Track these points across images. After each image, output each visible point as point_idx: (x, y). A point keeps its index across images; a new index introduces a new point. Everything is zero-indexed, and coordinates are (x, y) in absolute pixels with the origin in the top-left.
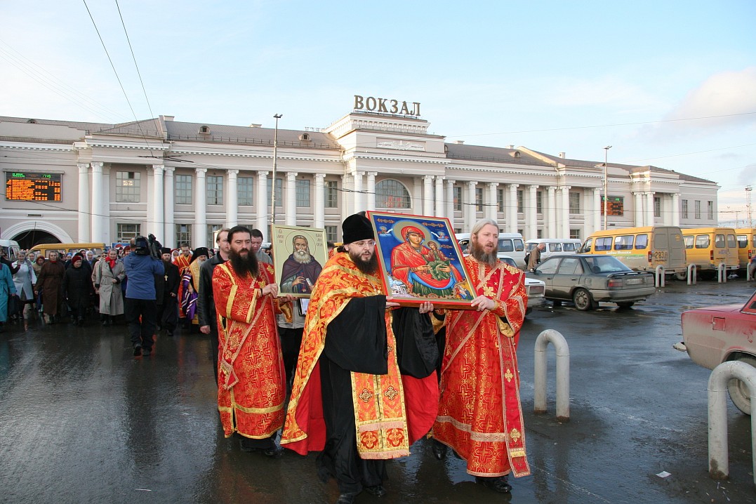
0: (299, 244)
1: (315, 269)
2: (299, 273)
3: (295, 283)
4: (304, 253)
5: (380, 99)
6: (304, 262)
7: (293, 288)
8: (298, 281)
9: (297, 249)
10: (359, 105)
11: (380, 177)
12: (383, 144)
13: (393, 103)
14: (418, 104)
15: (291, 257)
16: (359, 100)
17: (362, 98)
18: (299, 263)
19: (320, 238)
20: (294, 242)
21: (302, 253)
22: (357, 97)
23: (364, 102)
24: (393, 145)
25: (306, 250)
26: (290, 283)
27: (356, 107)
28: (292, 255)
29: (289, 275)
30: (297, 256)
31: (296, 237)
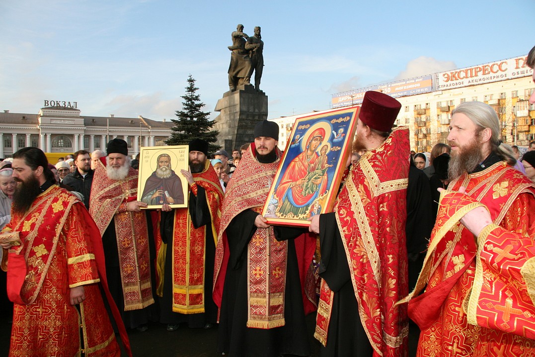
0: (162, 162)
1: (174, 182)
2: (159, 187)
3: (154, 196)
4: (166, 169)
5: (57, 102)
6: (165, 177)
7: (152, 201)
8: (157, 194)
9: (160, 166)
10: (47, 104)
11: (53, 135)
12: (54, 122)
13: (64, 103)
14: (76, 103)
15: (154, 174)
16: (46, 102)
17: (48, 102)
18: (160, 179)
19: (182, 154)
20: (158, 161)
21: (164, 169)
22: (45, 101)
23: (49, 103)
24: (58, 122)
25: (168, 166)
26: (150, 196)
27: (45, 105)
28: (155, 172)
29: (149, 190)
30: (159, 172)
31: (161, 156)
